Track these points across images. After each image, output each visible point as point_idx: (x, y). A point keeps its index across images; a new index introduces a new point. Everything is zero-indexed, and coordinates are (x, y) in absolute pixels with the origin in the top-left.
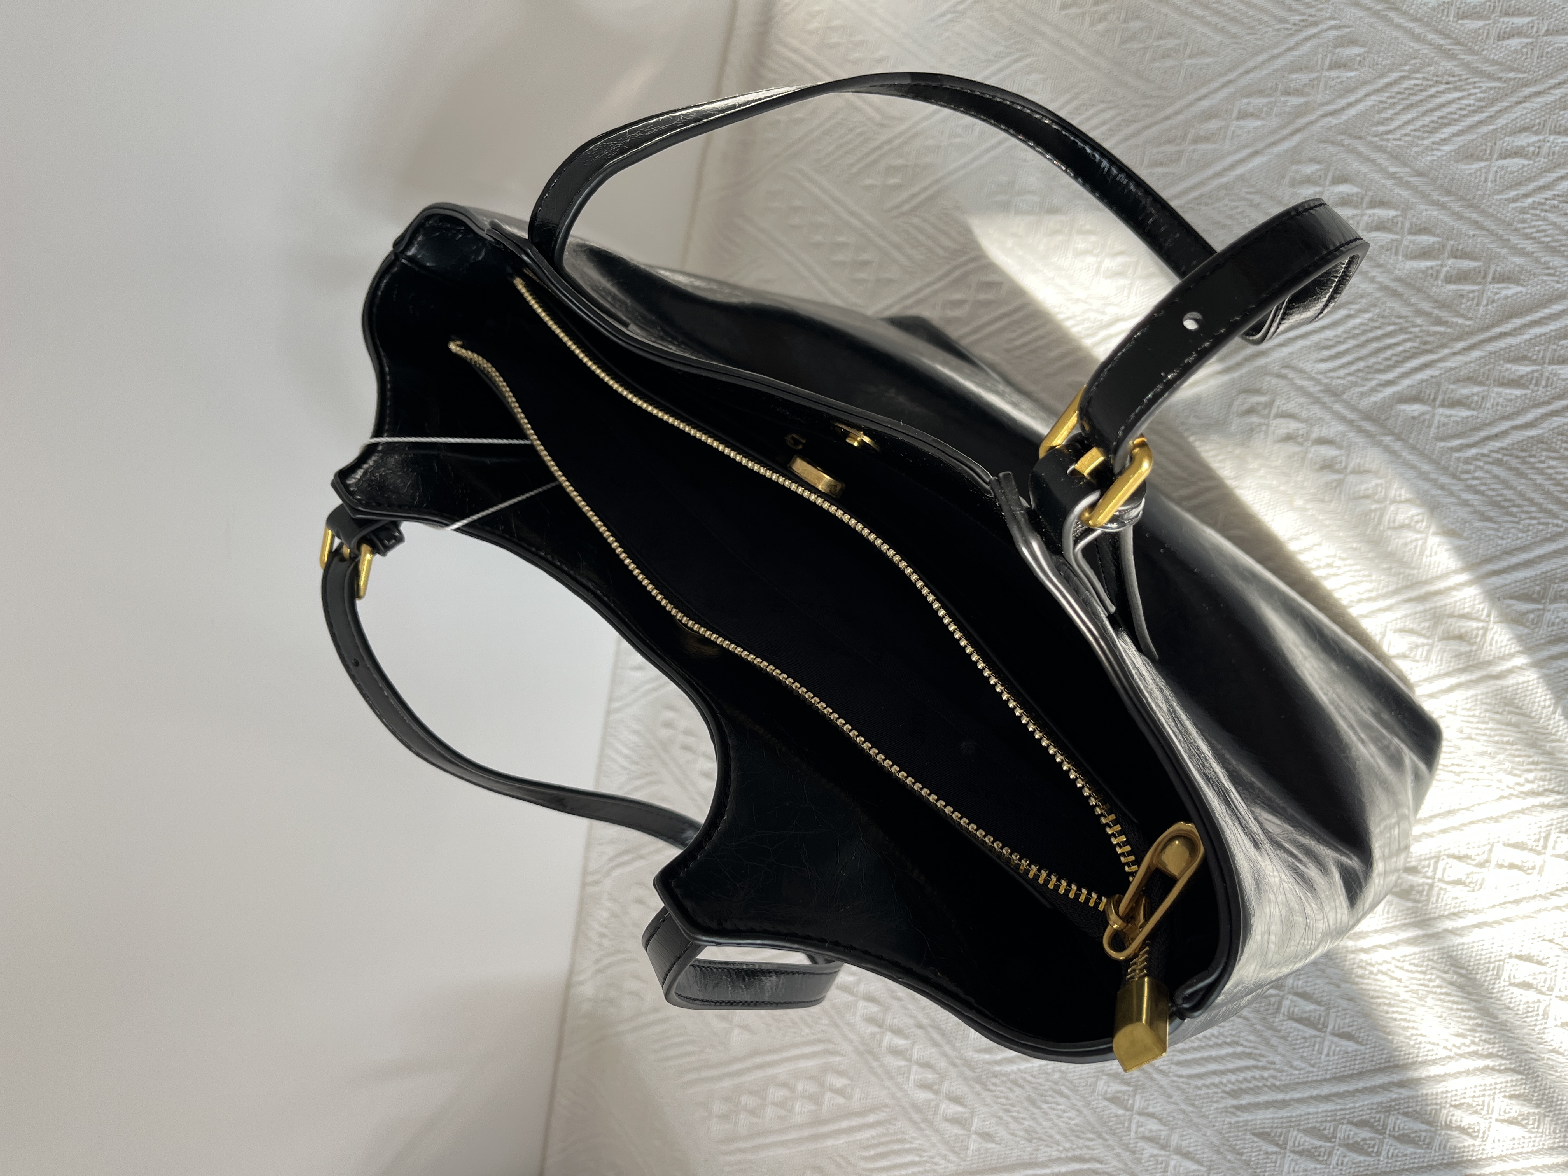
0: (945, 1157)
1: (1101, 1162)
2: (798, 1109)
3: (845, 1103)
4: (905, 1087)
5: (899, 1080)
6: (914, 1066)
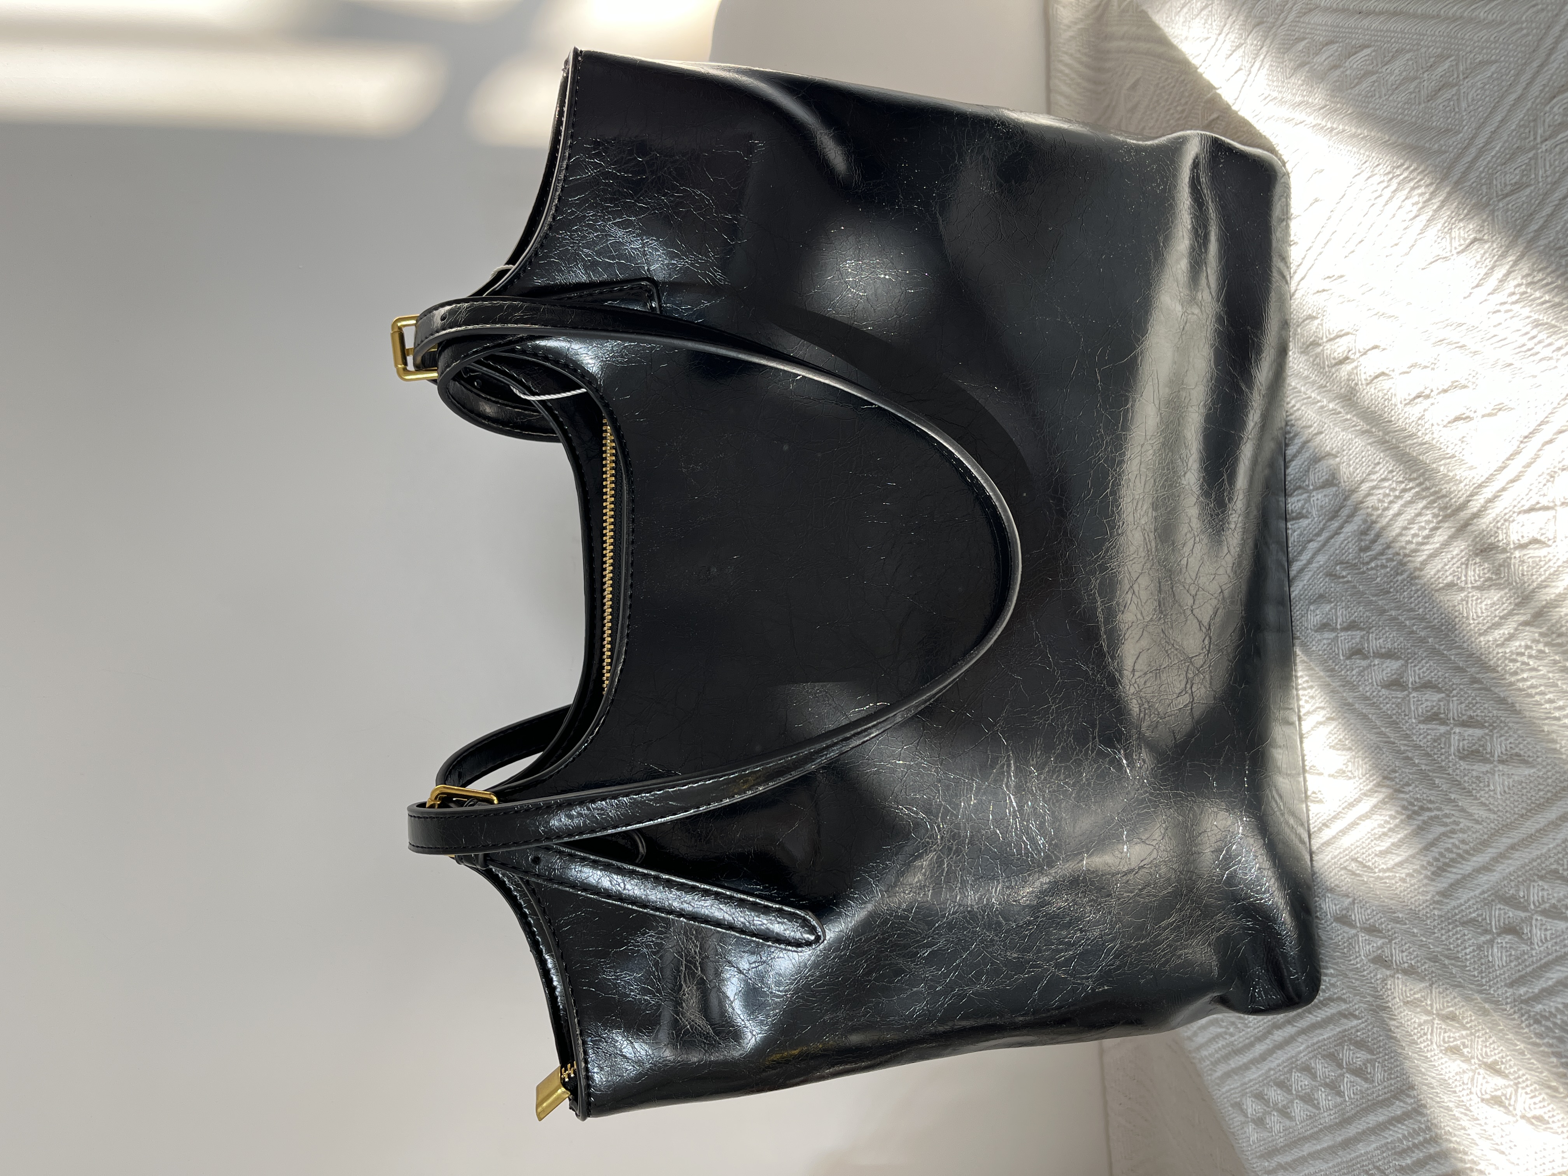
2: (1323, 1103)
3: (1368, 1089)
4: (1429, 1055)
5: (1422, 1045)
6: (1436, 1021)
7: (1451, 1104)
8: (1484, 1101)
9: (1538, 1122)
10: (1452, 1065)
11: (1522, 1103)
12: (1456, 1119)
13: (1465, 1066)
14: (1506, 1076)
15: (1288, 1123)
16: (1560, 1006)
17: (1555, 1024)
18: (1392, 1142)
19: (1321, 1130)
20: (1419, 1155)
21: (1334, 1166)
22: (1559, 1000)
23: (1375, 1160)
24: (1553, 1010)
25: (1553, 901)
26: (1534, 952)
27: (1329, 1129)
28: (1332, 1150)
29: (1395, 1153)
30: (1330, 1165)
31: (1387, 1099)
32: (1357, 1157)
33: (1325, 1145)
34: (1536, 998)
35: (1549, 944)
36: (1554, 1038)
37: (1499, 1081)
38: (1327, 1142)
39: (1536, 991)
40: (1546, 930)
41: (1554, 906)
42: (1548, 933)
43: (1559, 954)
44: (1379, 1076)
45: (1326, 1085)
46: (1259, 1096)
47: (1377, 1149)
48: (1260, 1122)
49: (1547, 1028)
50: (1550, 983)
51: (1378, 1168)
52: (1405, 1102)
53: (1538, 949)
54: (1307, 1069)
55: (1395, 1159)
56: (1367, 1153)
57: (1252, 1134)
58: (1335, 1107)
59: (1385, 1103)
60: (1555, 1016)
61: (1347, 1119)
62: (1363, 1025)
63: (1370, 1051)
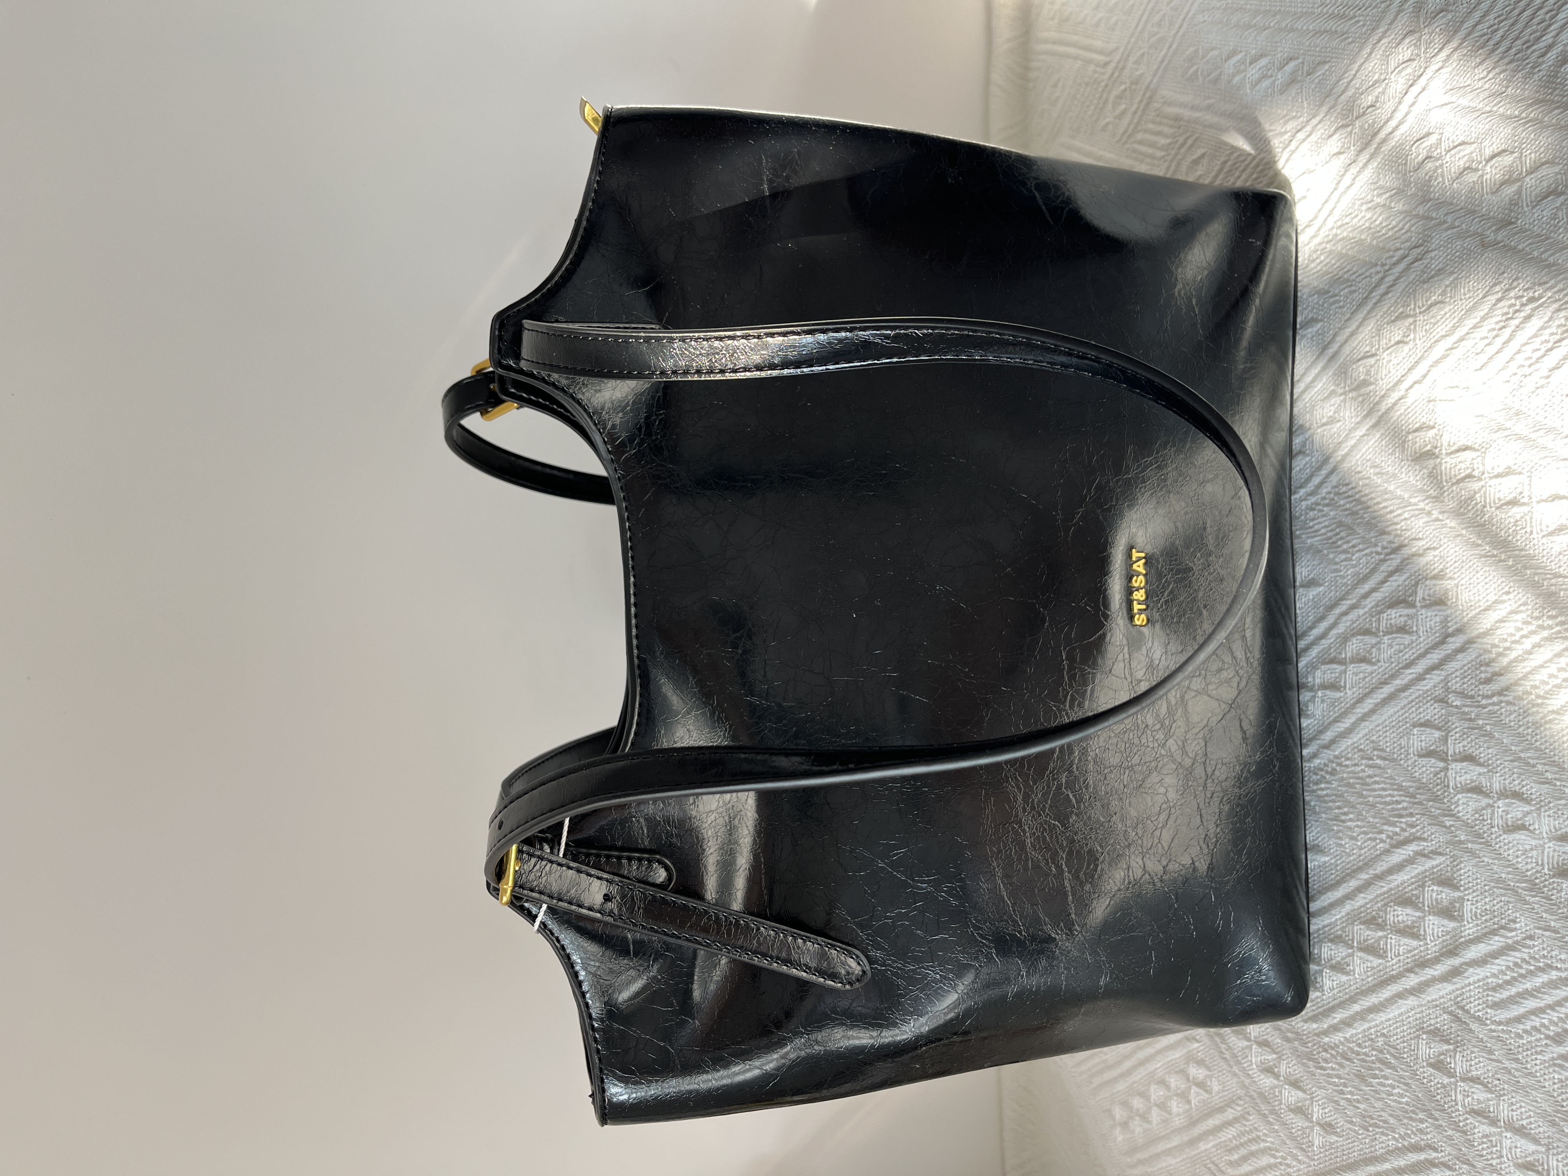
0: (1295, 1158)
1: (1435, 1150)
2: (1175, 1110)
3: (1208, 1099)
4: (1250, 1073)
5: (1245, 1065)
6: (1254, 1046)
7: (1267, 1112)
8: (1291, 1110)
9: (1328, 1127)
10: (1267, 1081)
11: (1317, 1113)
12: (1271, 1124)
13: (1276, 1082)
14: (1304, 1091)
15: (1147, 1126)
16: (1342, 1039)
17: (1338, 1052)
18: (1225, 1141)
19: (1172, 1132)
20: (1243, 1151)
21: (1181, 1161)
22: (1341, 1035)
23: (1211, 1155)
24: (1337, 1042)
25: (1338, 959)
26: (1324, 997)
27: (1178, 1131)
28: (1180, 1148)
29: (1226, 1151)
30: (1178, 1160)
31: (1221, 1107)
32: (1199, 1153)
33: (1173, 1144)
34: (1325, 1033)
35: (1335, 991)
36: (1336, 1063)
37: (1300, 1094)
38: (1176, 1141)
39: (1325, 1026)
40: (1333, 981)
41: (1339, 963)
42: (1335, 983)
43: (1342, 999)
44: (1216, 1089)
45: (1177, 1095)
46: (1125, 1104)
47: (1213, 1147)
48: (1125, 1125)
49: (1332, 1055)
50: (1335, 1021)
51: (1213, 1162)
52: (1235, 1110)
53: (1328, 994)
54: (1162, 1083)
55: (1226, 1155)
56: (1206, 1150)
57: (1119, 1136)
58: (1184, 1113)
59: (1221, 1110)
60: (1338, 1047)
61: (1193, 1123)
62: (1202, 1048)
63: (1208, 1069)
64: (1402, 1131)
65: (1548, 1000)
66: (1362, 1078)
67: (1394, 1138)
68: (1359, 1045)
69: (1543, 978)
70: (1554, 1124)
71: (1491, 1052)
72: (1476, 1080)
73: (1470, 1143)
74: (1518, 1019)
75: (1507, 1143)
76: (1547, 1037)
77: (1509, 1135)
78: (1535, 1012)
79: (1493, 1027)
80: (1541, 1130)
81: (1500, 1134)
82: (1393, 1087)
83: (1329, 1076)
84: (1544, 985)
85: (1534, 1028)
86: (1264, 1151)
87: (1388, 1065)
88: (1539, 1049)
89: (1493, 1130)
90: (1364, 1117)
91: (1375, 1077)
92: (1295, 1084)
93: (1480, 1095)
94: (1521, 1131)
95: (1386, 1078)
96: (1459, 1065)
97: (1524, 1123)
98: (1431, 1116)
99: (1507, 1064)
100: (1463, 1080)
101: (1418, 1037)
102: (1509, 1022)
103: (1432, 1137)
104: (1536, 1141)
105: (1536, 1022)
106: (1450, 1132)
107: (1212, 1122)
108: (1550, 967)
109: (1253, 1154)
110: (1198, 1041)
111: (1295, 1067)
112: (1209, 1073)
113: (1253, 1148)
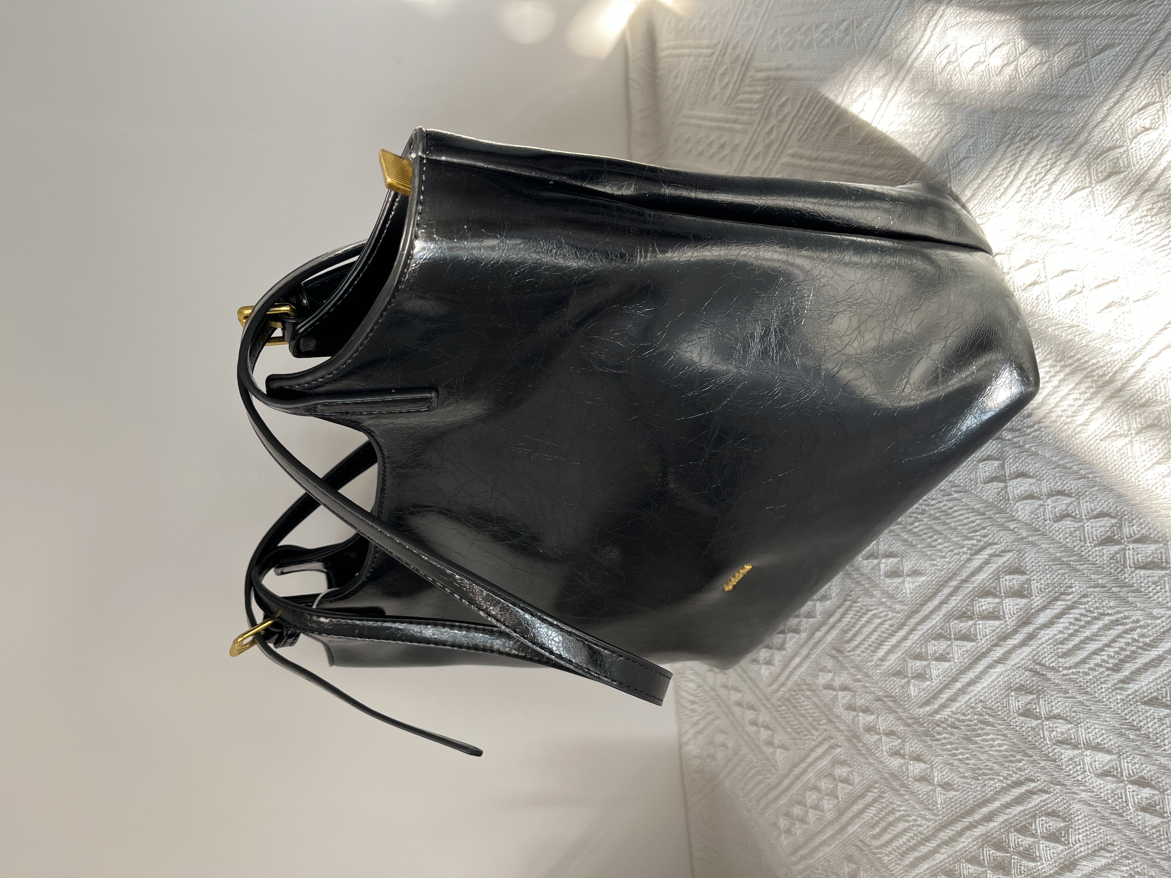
2: (826, 807)
3: (852, 790)
4: (882, 759)
5: (878, 755)
6: (883, 738)
7: (898, 787)
8: (917, 780)
9: (947, 786)
10: (895, 763)
11: (937, 777)
12: (902, 795)
13: (902, 761)
14: (925, 763)
15: (805, 827)
16: (950, 713)
17: (948, 725)
18: (868, 820)
19: (826, 825)
20: (883, 824)
21: (835, 847)
22: (948, 710)
23: (858, 835)
24: (946, 717)
25: (941, 652)
26: (933, 684)
27: (831, 823)
28: (833, 837)
29: (869, 828)
30: (832, 847)
31: (864, 793)
32: (848, 837)
33: (828, 835)
34: (937, 712)
35: (941, 677)
36: (947, 733)
37: (922, 765)
38: (829, 832)
39: (936, 707)
40: (938, 669)
41: (941, 654)
42: (940, 671)
43: (946, 682)
44: (857, 780)
45: (827, 795)
46: (788, 814)
47: (859, 827)
48: (788, 831)
49: (944, 728)
50: (943, 701)
51: (860, 840)
52: (874, 792)
53: (936, 682)
54: (816, 788)
55: (870, 831)
56: (853, 832)
57: (785, 841)
58: (834, 808)
59: (863, 796)
60: (947, 720)
61: (841, 813)
62: (844, 751)
63: (850, 766)
64: (1005, 773)
65: (1105, 640)
66: (968, 739)
67: (1000, 781)
68: (964, 714)
69: (1099, 624)
70: (1121, 735)
71: (1066, 692)
72: (1057, 717)
73: (1059, 768)
74: (1084, 661)
75: (1088, 760)
76: (1108, 669)
77: (1088, 753)
78: (1096, 652)
79: (1065, 672)
80: (1112, 742)
81: (1081, 754)
82: (993, 740)
83: (943, 744)
84: (1100, 629)
85: (1098, 665)
86: (899, 820)
87: (987, 723)
88: (1102, 680)
89: (1077, 752)
90: (973, 770)
91: (979, 735)
92: (918, 759)
93: (1062, 727)
94: (1097, 748)
95: (987, 734)
96: (1042, 709)
97: (1099, 740)
98: (1026, 755)
99: (1080, 698)
100: (1047, 719)
101: (1008, 695)
102: (1077, 665)
103: (1030, 771)
104: (1109, 752)
105: (1098, 659)
106: (1043, 763)
107: (856, 808)
108: (1103, 614)
109: (891, 824)
110: (839, 747)
111: (917, 745)
112: (850, 769)
113: (891, 819)
